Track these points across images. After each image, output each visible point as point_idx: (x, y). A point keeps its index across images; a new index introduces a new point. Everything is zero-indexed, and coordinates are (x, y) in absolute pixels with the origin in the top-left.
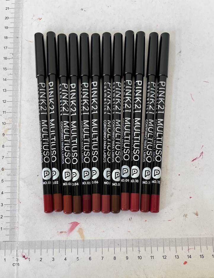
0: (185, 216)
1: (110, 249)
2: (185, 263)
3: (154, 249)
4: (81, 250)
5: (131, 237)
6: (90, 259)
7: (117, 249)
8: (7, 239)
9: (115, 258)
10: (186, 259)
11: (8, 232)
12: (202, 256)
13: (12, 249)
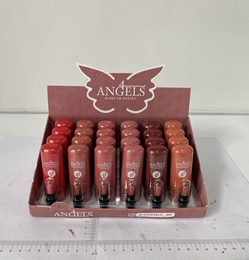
0: (215, 228)
1: (165, 245)
2: (223, 252)
3: (198, 245)
4: (144, 245)
5: (179, 239)
6: (151, 250)
7: (171, 245)
8: (89, 239)
9: (170, 249)
10: (224, 250)
11: (90, 236)
12: (234, 249)
13: (92, 245)
